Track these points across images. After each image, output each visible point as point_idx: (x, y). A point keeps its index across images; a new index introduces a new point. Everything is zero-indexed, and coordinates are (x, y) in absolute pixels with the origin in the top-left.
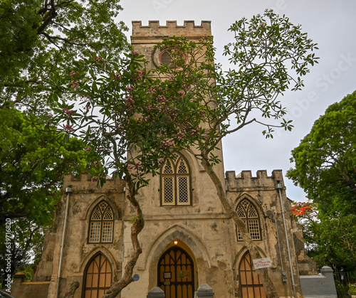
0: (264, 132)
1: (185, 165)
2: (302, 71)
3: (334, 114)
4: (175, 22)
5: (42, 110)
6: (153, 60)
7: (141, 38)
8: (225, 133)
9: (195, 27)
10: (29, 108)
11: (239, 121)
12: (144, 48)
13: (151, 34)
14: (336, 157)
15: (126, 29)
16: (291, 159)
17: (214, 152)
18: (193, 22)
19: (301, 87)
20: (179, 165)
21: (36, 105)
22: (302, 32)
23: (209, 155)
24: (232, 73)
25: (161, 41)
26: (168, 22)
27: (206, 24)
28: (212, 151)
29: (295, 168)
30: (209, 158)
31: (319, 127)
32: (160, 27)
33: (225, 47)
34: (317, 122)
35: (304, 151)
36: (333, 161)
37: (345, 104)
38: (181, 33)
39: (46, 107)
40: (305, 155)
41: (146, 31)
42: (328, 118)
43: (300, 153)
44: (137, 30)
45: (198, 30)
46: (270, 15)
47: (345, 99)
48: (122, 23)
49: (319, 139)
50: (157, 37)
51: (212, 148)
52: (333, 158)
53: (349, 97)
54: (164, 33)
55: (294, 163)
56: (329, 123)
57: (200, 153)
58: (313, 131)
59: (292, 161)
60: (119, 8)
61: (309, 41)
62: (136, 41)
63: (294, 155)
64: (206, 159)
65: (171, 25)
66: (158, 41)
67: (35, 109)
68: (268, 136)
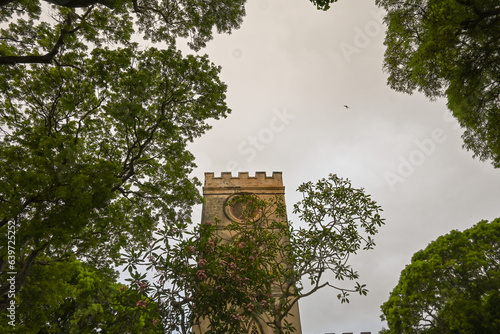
0: (339, 296)
1: (258, 329)
2: (371, 230)
3: (420, 263)
4: (247, 173)
5: (103, 262)
6: (224, 211)
7: (212, 189)
8: (299, 297)
9: (266, 178)
10: (90, 259)
11: (313, 283)
12: (216, 199)
13: (223, 185)
14: (434, 312)
15: (199, 184)
16: (382, 317)
17: (288, 318)
18: (264, 173)
19: (373, 246)
20: (251, 329)
21: (97, 256)
22: (365, 194)
23: (283, 321)
24: (302, 232)
25: (233, 192)
26: (240, 173)
27: (278, 175)
28: (285, 318)
29: (387, 328)
30: (283, 326)
31: (407, 278)
32: (232, 178)
33: (295, 206)
34: (403, 273)
35: (394, 307)
36: (430, 318)
37: (430, 252)
38: (254, 184)
39: (108, 259)
40: (396, 313)
41: (218, 181)
42: (415, 269)
43: (391, 310)
44: (210, 181)
45: (270, 181)
46: (334, 178)
47: (429, 246)
48: (195, 179)
49: (408, 293)
50: (229, 188)
51: (285, 314)
52: (430, 314)
53: (434, 244)
54: (236, 184)
55: (386, 322)
56: (416, 274)
57: (273, 319)
58: (401, 283)
59: (383, 319)
60: (193, 165)
61: (373, 203)
62: (208, 192)
63: (384, 312)
64: (279, 328)
65: (243, 176)
66: (230, 192)
67: (95, 261)
68: (343, 300)
